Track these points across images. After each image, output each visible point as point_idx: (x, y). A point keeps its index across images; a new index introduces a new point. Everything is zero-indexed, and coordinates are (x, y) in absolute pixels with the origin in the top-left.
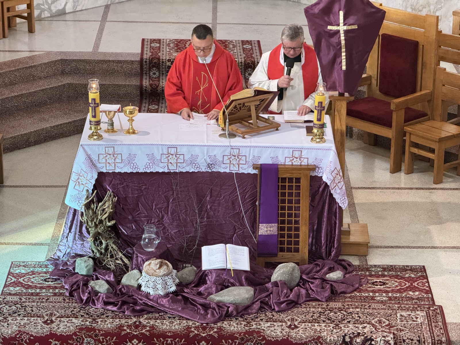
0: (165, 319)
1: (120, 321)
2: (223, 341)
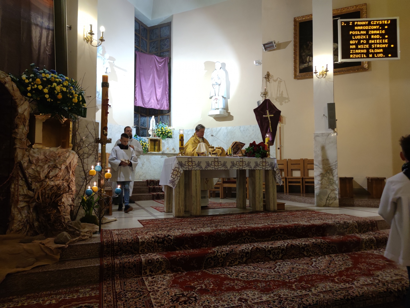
2: (287, 228)
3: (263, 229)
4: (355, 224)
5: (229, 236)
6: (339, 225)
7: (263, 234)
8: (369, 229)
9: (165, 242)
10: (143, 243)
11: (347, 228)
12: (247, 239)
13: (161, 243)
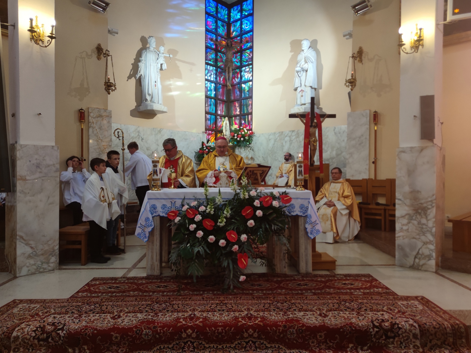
0: (215, 312)
1: (177, 314)
2: (269, 328)
3: (220, 329)
4: (414, 331)
5: (157, 336)
6: (377, 330)
7: (220, 336)
8: (446, 343)
9: (50, 340)
10: (17, 338)
11: (394, 338)
12: (189, 343)
13: (43, 340)
